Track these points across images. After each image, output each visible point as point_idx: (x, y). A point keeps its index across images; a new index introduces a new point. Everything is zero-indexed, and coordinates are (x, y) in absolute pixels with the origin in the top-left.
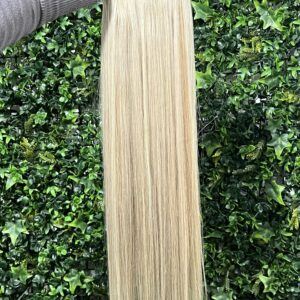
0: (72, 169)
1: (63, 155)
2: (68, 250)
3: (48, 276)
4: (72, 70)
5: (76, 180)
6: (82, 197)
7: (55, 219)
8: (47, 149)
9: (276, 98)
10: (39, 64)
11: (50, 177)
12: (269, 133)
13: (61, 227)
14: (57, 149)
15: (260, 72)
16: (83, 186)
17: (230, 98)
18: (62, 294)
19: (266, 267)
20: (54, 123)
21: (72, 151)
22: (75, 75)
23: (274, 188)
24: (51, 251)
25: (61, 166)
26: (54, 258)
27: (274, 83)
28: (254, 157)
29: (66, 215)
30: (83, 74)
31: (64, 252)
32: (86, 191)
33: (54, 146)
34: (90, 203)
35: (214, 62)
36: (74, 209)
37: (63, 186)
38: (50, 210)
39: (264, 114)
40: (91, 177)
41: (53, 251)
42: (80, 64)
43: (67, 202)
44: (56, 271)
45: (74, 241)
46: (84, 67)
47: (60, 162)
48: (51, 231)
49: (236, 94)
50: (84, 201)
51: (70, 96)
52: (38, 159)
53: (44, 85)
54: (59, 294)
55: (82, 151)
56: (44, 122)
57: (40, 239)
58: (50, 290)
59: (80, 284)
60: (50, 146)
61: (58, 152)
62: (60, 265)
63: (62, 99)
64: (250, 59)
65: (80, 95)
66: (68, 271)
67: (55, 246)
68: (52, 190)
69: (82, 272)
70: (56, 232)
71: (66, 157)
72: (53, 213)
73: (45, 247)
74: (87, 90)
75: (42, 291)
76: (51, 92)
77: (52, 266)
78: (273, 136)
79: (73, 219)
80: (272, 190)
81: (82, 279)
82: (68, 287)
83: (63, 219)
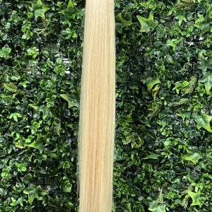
0: (32, 98)
1: (25, 86)
2: (28, 168)
3: (10, 189)
4: (33, 12)
5: (36, 108)
6: (41, 122)
7: (17, 141)
8: (11, 81)
9: (208, 40)
10: (5, 5)
11: (14, 105)
12: (201, 71)
13: (22, 147)
14: (19, 81)
15: (194, 21)
16: (41, 112)
17: (169, 41)
18: (22, 205)
19: (193, 184)
20: (18, 59)
21: (33, 83)
22: (36, 17)
23: (204, 118)
24: (12, 168)
25: (23, 96)
26: (15, 174)
27: (206, 28)
28: (188, 91)
29: (26, 138)
30: (43, 16)
31: (24, 169)
32: (44, 117)
33: (17, 78)
34: (47, 128)
35: (156, 9)
36: (33, 132)
37: (24, 113)
38: (13, 133)
39: (197, 55)
40: (49, 106)
41: (14, 168)
42: (41, 8)
43: (28, 127)
44: (17, 185)
45: (32, 160)
46: (45, 10)
47: (22, 92)
48: (13, 151)
49: (173, 37)
50: (43, 126)
51: (32, 34)
52: (2, 90)
53: (9, 24)
54: (19, 205)
55: (41, 82)
56: (8, 57)
57: (4, 158)
58: (11, 202)
59: (37, 197)
60: (13, 78)
61: (20, 84)
62: (21, 181)
63: (24, 37)
64: (186, 8)
65: (40, 35)
66: (27, 186)
67: (16, 164)
68: (15, 116)
69: (40, 186)
70: (18, 152)
71: (27, 88)
72: (15, 136)
73: (8, 164)
74: (47, 31)
75: (5, 202)
76: (15, 31)
77: (13, 181)
78: (204, 73)
79: (32, 141)
80: (201, 120)
81: (39, 192)
82: (27, 199)
83: (24, 141)
